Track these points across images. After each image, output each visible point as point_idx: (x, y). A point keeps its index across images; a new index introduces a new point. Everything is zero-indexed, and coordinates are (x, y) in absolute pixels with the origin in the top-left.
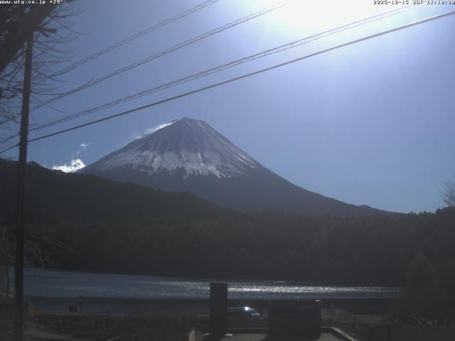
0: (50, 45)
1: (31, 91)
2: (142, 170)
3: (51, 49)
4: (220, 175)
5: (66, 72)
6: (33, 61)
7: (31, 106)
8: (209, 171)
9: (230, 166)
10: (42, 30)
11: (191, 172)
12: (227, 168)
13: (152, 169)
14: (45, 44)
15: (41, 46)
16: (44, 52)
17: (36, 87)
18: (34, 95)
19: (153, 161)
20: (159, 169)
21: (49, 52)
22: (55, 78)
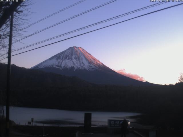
0: (20, 17)
1: (12, 36)
2: (57, 67)
3: (21, 19)
4: (89, 70)
5: (26, 28)
6: (13, 23)
7: (13, 42)
8: (84, 68)
9: (93, 66)
10: (17, 11)
11: (77, 68)
12: (91, 66)
13: (61, 67)
14: (18, 16)
15: (17, 17)
16: (18, 20)
17: (15, 34)
18: (14, 37)
19: (61, 64)
20: (64, 67)
21: (20, 20)
22: (22, 30)
